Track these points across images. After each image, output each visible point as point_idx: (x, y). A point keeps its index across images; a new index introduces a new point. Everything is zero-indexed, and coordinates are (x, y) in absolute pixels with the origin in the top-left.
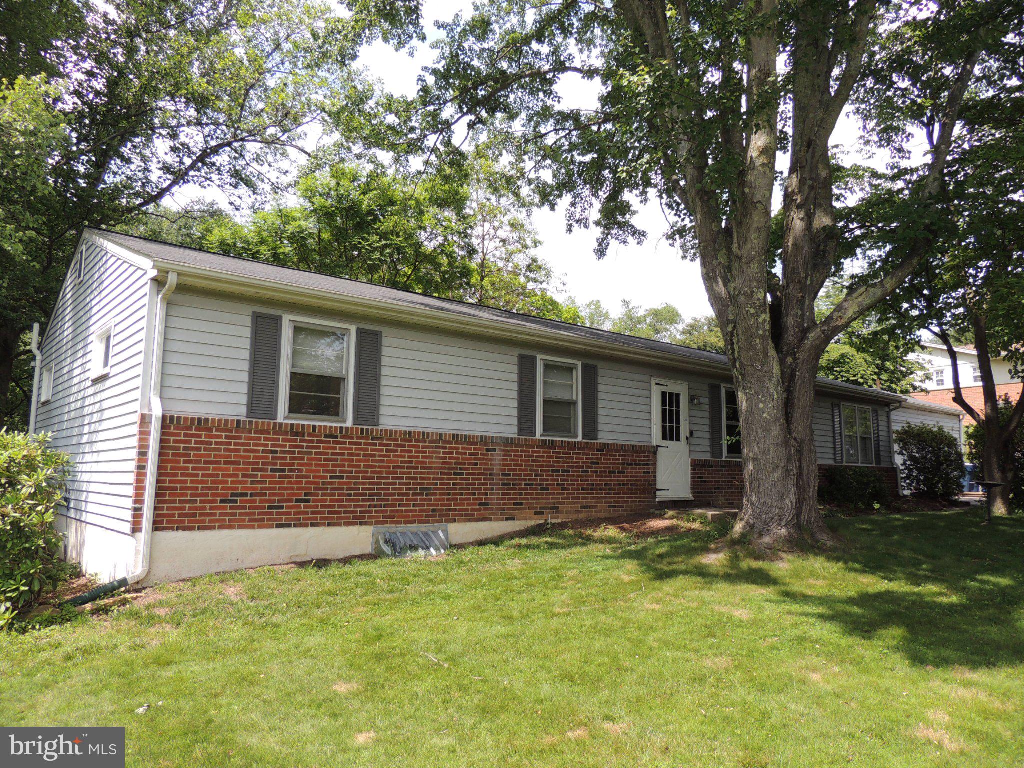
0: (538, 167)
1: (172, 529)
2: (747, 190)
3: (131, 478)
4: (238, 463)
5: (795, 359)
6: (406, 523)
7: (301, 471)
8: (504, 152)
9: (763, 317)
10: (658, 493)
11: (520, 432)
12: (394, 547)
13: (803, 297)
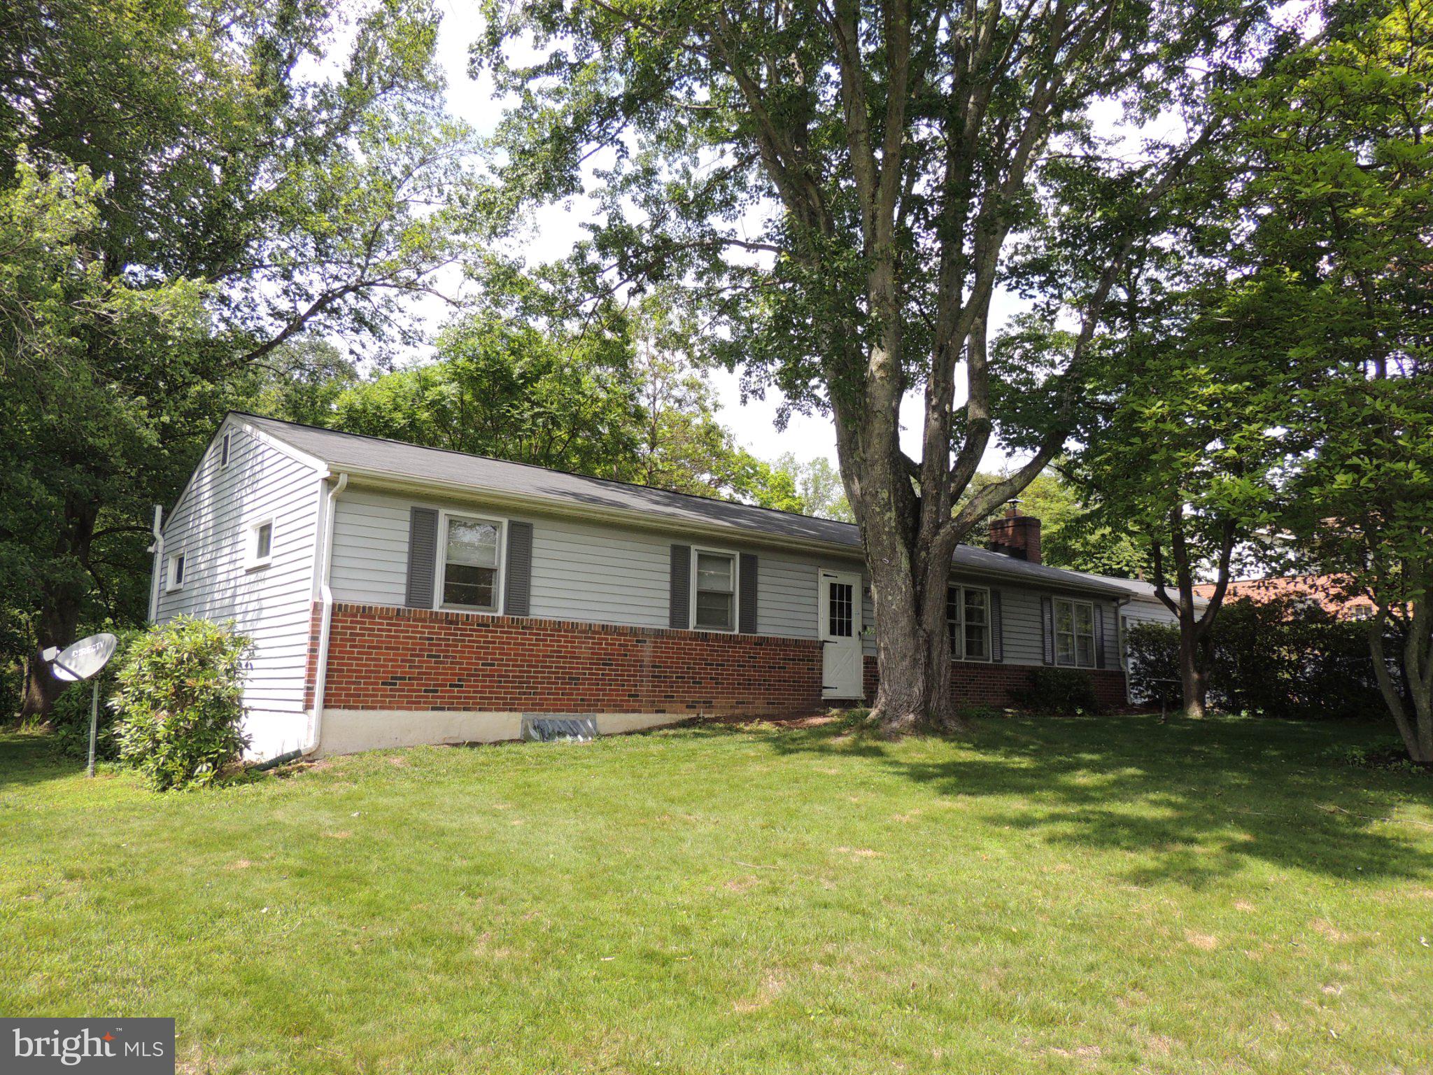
0: (714, 323)
1: (339, 707)
2: (868, 400)
3: (304, 661)
4: (398, 649)
5: (928, 553)
6: (555, 711)
7: (455, 657)
8: (674, 306)
9: (888, 514)
10: (824, 691)
11: (672, 624)
12: (542, 732)
13: (938, 494)
